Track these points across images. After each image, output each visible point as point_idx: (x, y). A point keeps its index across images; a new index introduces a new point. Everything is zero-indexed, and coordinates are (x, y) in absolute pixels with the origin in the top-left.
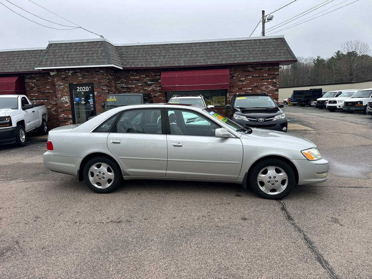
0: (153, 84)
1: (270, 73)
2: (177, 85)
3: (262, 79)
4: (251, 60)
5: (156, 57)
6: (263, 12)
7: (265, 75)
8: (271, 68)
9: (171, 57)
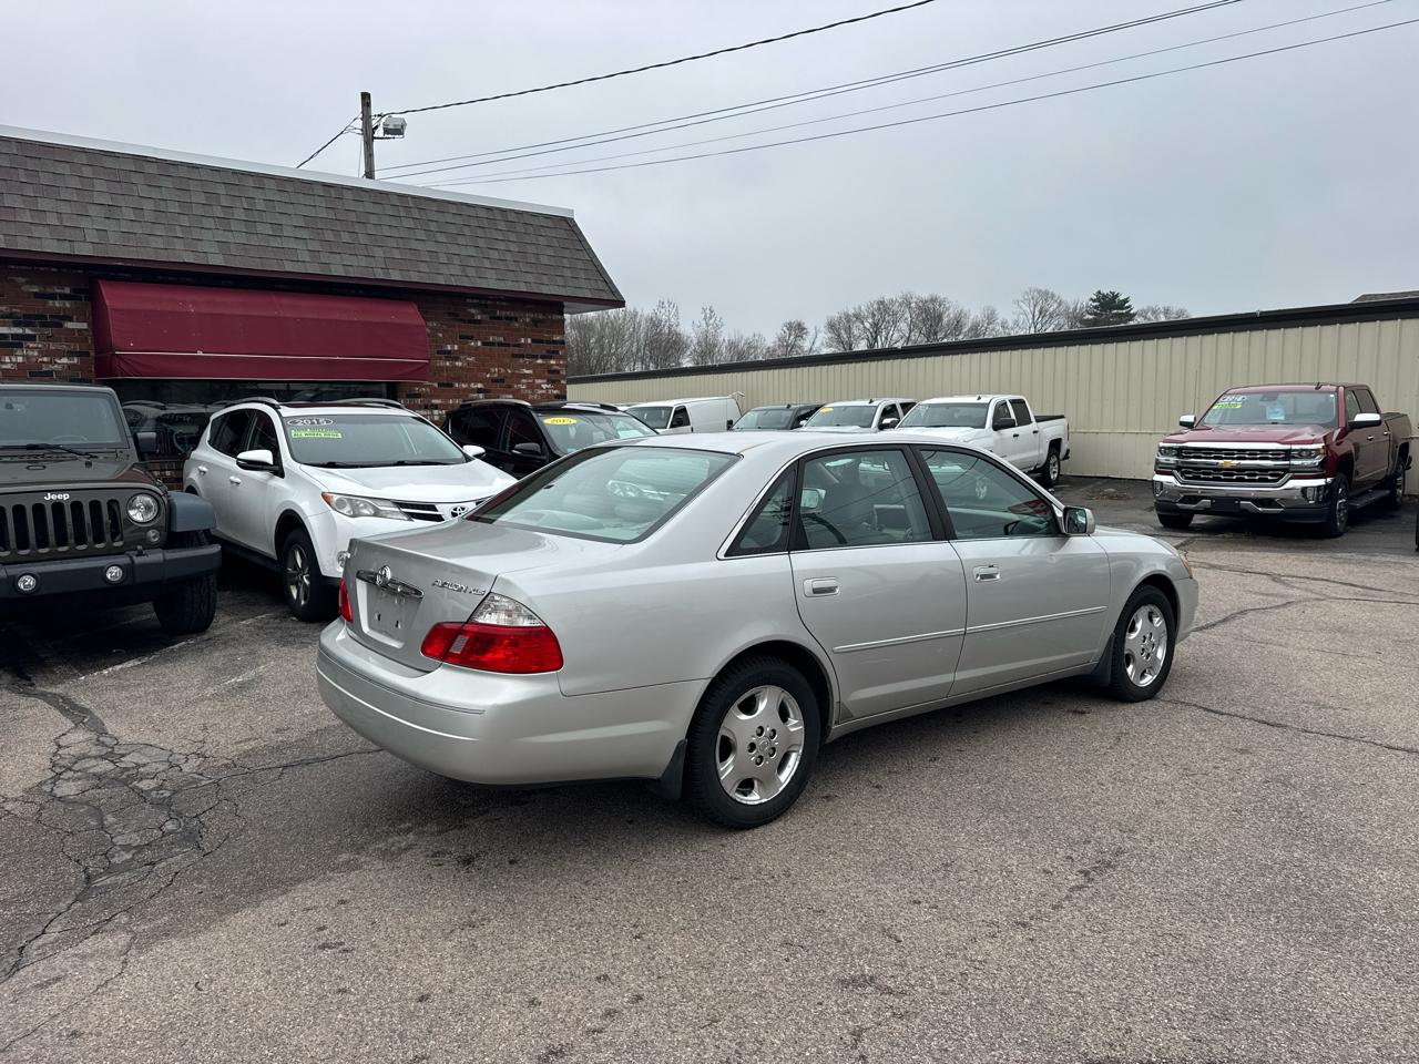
0: (31, 338)
1: (538, 336)
2: (200, 353)
3: (514, 356)
4: (491, 282)
5: (64, 208)
6: (366, 97)
7: (523, 341)
8: (541, 317)
9: (149, 216)
